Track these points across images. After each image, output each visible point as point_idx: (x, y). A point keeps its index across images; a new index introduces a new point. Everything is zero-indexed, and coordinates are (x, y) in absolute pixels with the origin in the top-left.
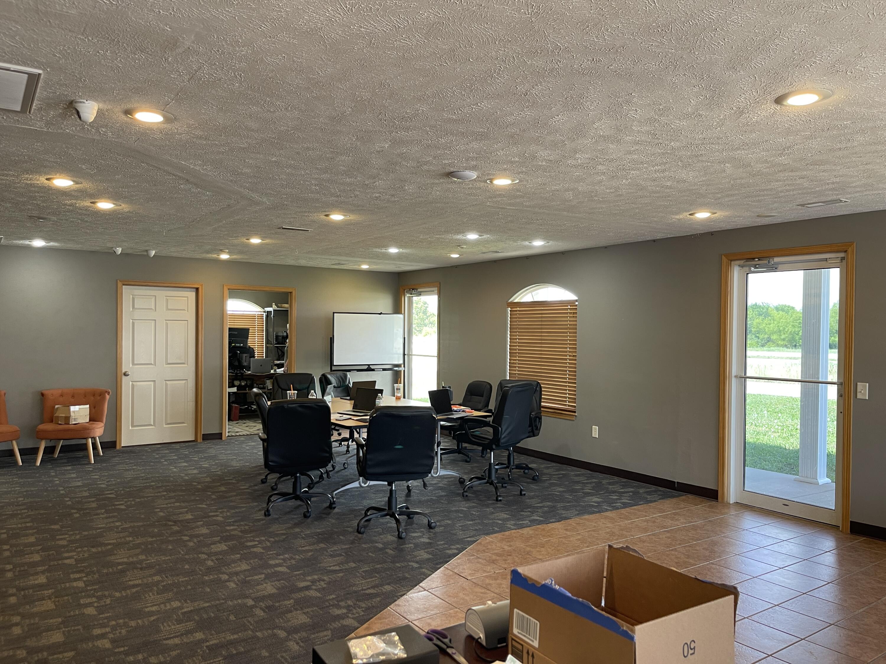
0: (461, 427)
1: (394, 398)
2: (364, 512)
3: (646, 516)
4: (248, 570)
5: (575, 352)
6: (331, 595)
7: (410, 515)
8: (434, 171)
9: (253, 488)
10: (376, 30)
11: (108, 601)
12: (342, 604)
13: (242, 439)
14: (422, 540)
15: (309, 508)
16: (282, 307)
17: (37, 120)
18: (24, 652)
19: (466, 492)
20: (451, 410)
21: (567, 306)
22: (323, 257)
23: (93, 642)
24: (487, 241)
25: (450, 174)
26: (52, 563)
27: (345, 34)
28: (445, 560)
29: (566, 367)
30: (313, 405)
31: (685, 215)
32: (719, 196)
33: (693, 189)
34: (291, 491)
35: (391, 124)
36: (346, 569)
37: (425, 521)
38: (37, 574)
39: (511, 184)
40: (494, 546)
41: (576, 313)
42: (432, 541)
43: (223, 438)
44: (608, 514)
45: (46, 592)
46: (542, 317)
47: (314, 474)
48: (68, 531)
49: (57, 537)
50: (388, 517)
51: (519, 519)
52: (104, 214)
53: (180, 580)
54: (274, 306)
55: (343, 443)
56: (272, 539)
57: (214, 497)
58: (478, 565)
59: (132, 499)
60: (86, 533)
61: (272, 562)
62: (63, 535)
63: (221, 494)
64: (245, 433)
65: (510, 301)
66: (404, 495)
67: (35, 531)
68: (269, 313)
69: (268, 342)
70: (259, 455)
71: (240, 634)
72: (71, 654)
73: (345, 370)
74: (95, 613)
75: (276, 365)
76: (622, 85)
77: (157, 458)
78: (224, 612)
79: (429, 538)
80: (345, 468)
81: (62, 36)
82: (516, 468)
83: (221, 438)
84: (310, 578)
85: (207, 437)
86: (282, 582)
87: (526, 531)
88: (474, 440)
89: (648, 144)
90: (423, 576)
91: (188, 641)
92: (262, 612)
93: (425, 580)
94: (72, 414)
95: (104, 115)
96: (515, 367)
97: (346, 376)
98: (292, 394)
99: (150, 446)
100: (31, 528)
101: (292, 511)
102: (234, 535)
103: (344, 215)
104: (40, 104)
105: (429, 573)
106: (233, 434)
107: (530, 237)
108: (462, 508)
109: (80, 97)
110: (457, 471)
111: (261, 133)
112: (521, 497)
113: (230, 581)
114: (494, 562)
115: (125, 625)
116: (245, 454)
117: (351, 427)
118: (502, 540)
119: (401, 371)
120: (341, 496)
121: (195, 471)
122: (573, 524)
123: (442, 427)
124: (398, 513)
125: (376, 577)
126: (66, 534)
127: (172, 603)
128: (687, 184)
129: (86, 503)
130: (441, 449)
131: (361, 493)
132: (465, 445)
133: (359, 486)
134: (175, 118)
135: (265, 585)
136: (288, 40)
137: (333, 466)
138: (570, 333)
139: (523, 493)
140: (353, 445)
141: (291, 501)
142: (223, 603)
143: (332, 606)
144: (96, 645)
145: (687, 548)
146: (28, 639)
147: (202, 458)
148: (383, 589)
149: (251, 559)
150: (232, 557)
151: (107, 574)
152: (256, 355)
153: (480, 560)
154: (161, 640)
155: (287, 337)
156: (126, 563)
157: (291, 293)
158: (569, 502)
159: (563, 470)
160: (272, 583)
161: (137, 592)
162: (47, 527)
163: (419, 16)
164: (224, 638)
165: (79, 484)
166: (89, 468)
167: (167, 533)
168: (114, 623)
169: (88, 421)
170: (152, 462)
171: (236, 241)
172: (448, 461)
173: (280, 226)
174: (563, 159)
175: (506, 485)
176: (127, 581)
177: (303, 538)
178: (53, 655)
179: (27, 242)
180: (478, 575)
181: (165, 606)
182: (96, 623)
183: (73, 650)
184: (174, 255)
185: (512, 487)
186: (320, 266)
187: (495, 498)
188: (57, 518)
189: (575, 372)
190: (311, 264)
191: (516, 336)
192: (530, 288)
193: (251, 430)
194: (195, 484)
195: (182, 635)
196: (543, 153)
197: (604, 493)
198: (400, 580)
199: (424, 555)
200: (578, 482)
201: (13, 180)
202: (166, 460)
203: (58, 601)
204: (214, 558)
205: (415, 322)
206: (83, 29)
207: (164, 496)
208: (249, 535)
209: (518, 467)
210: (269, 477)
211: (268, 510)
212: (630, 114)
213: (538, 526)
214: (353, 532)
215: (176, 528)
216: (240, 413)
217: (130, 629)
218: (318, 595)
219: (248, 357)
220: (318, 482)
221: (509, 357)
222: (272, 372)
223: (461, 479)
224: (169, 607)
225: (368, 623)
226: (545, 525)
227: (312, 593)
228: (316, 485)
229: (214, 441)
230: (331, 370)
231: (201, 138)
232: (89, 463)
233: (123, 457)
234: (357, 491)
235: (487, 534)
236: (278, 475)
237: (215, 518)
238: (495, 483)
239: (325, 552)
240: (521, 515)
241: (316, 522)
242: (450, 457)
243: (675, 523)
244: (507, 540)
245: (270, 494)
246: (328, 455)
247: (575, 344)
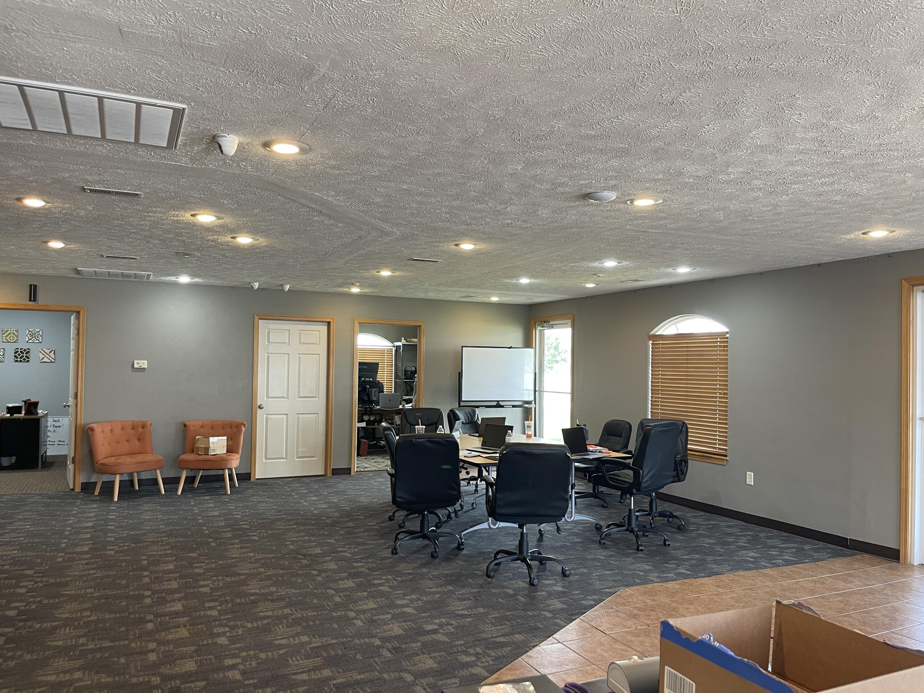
0: (597, 469)
1: (525, 436)
2: (493, 555)
3: (813, 576)
4: (375, 609)
5: (727, 389)
6: (459, 640)
7: (542, 561)
8: (569, 193)
9: (381, 525)
10: (511, 43)
11: (240, 631)
12: (471, 651)
13: (370, 475)
14: (556, 588)
15: (436, 547)
16: (410, 342)
17: (182, 156)
18: (159, 679)
19: (603, 539)
20: (587, 450)
21: (717, 339)
22: (452, 289)
23: (224, 672)
24: (626, 269)
25: (587, 196)
26: (188, 591)
27: (479, 49)
28: (581, 611)
29: (716, 406)
30: (441, 440)
31: (856, 235)
32: (899, 211)
33: (867, 204)
34: (418, 529)
35: (525, 144)
36: (475, 614)
37: (559, 568)
38: (173, 601)
39: (654, 205)
40: (635, 600)
41: (727, 346)
42: (566, 590)
43: (352, 474)
44: (768, 571)
45: (181, 619)
46: (688, 351)
47: (442, 513)
48: (205, 559)
49: (195, 565)
50: (519, 561)
51: (663, 572)
52: (243, 249)
53: (309, 614)
54: (403, 340)
55: (471, 482)
56: (399, 579)
57: (342, 532)
58: (618, 619)
59: (264, 531)
60: (221, 562)
61: (399, 602)
62: (200, 563)
63: (349, 529)
64: (373, 469)
65: (651, 333)
66: (536, 540)
67: (174, 558)
68: (398, 348)
69: (396, 377)
70: (387, 492)
71: (367, 674)
72: (203, 683)
73: (474, 406)
74: (227, 643)
75: (404, 400)
76: (784, 87)
77: (288, 491)
78: (350, 651)
79: (563, 587)
80: (474, 508)
81: (204, 69)
82: (659, 516)
83: (350, 474)
84: (437, 621)
85: (336, 472)
86: (409, 623)
87: (671, 585)
88: (612, 483)
89: (813, 152)
90: (556, 627)
91: (316, 678)
92: (389, 653)
93: (559, 632)
94: (211, 445)
95: (244, 148)
96: (658, 405)
97: (474, 412)
98: (420, 428)
99: (281, 479)
100: (171, 555)
101: (419, 550)
102: (361, 572)
103: (475, 245)
104: (185, 140)
105: (564, 624)
106: (362, 470)
107: (675, 263)
108: (599, 557)
109: (223, 131)
110: (593, 516)
111: (392, 159)
112: (665, 547)
113: (357, 619)
114: (635, 616)
115: (256, 657)
116: (373, 490)
117: (480, 464)
118: (644, 593)
119: (531, 408)
120: (470, 537)
121: (325, 506)
122: (726, 580)
123: (577, 469)
124: (530, 558)
125: (506, 624)
126: (203, 562)
127: (301, 637)
128: (859, 198)
129: (222, 532)
130: (576, 493)
131: (490, 535)
132: (602, 489)
133: (488, 527)
134: (310, 148)
135: (391, 625)
136: (421, 60)
137: (461, 505)
138: (720, 368)
139: (667, 543)
140: (482, 485)
141: (418, 539)
142: (350, 641)
143: (460, 652)
144: (227, 675)
145: (862, 615)
146: (163, 666)
147: (331, 493)
148: (513, 638)
149: (378, 598)
150: (360, 594)
151: (240, 604)
152: (385, 388)
153: (620, 614)
154: (290, 675)
155: (415, 372)
156: (257, 594)
157: (420, 326)
158: (720, 555)
159: (712, 520)
160: (399, 624)
161: (267, 624)
162: (185, 555)
163: (557, 24)
164: (351, 677)
165: (216, 513)
166: (225, 499)
167: (296, 566)
168: (244, 654)
169: (225, 452)
170: (283, 495)
171: (367, 274)
172: (583, 506)
173: (410, 257)
174: (714, 174)
175: (648, 534)
176: (258, 612)
177: (430, 579)
178: (185, 684)
179: (173, 279)
180: (618, 630)
181: (295, 640)
182: (228, 653)
183: (205, 680)
184: (308, 289)
185: (654, 536)
186: (449, 299)
187: (635, 548)
188: (194, 546)
189: (726, 411)
190: (441, 297)
191: (658, 371)
192: (674, 319)
193: (379, 466)
194: (324, 518)
195: (310, 671)
196: (691, 169)
197: (761, 548)
198: (532, 629)
199: (557, 604)
200: (731, 534)
201: (161, 216)
202: (296, 494)
203: (193, 629)
204: (341, 594)
205: (546, 358)
206: (224, 61)
207: (294, 529)
208: (376, 573)
209: (662, 514)
210: (396, 514)
211: (395, 548)
212: (793, 119)
213: (685, 580)
214: (482, 575)
215: (305, 562)
216: (369, 448)
217: (259, 661)
218: (446, 639)
219: (377, 392)
220: (445, 522)
221: (650, 395)
222: (401, 407)
223: (598, 526)
224: (297, 641)
225: (498, 673)
226: (694, 580)
227: (440, 637)
228: (444, 525)
229: (343, 476)
230: (459, 406)
231: (334, 168)
232: (226, 494)
233: (257, 489)
234: (486, 533)
235: (628, 586)
236: (406, 513)
237: (343, 554)
238: (636, 531)
239: (453, 595)
240: (665, 567)
241: (443, 563)
242: (585, 501)
243: (849, 585)
244: (649, 593)
245: (397, 532)
246: (456, 493)
247: (727, 381)
